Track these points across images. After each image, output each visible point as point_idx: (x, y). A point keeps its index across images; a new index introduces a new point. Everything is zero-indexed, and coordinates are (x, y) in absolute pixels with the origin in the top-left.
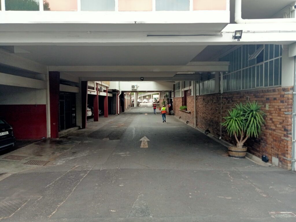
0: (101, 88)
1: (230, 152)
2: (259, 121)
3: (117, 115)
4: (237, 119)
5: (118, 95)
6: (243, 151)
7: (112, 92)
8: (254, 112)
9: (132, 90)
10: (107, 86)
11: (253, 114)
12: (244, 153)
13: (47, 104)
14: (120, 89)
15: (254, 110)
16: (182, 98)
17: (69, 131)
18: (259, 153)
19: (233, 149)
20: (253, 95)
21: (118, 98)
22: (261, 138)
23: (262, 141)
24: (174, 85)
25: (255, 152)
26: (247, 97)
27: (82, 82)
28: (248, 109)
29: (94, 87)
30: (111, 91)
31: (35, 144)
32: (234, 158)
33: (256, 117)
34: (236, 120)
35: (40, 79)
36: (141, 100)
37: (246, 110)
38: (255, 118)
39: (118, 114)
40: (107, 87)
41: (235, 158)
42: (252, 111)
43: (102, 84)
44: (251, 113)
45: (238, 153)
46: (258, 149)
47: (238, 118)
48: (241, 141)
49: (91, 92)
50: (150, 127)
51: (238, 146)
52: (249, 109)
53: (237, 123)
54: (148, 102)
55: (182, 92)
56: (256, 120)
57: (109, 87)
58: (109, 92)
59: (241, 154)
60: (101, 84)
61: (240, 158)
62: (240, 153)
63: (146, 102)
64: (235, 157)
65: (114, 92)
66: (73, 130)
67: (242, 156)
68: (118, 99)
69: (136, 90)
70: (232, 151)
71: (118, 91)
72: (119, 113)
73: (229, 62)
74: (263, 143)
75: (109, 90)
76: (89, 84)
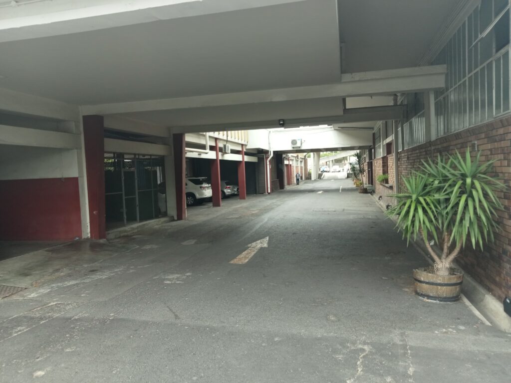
0: (225, 146)
1: (417, 282)
2: (480, 201)
3: (266, 195)
4: (421, 199)
5: (267, 158)
6: (449, 283)
7: (257, 154)
8: (469, 181)
9: (293, 148)
10: (243, 143)
11: (464, 183)
12: (453, 287)
13: (82, 177)
14: (270, 147)
15: (468, 173)
16: (381, 160)
17: (144, 225)
18: (500, 288)
19: (423, 276)
20: (483, 136)
21: (268, 163)
22: (503, 249)
23: (505, 258)
24: (374, 134)
25: (493, 287)
26: (473, 142)
27: (174, 135)
28: (453, 172)
29: (205, 143)
30: (256, 152)
31: (46, 251)
32: (425, 299)
33: (474, 193)
34: (418, 202)
35: (65, 131)
36: (329, 167)
37: (448, 174)
38: (471, 195)
39: (269, 193)
40: (242, 145)
41: (430, 301)
42: (464, 176)
43: (229, 139)
44: (460, 183)
45: (435, 287)
46: (497, 279)
47: (426, 198)
48: (444, 256)
49: (200, 154)
50: (298, 218)
51: (438, 269)
52: (456, 173)
53: (424, 209)
54: (341, 171)
55: (383, 146)
56: (474, 200)
57: (246, 145)
58: (247, 154)
59: (444, 291)
60: (225, 138)
61: (441, 301)
62: (439, 287)
63: (338, 171)
64: (429, 297)
65: (260, 153)
66: (154, 224)
67: (448, 296)
68: (268, 166)
69: (300, 147)
70: (420, 282)
71: (267, 152)
72: (269, 191)
73: (445, 66)
74: (505, 262)
75: (246, 149)
76: (189, 138)
